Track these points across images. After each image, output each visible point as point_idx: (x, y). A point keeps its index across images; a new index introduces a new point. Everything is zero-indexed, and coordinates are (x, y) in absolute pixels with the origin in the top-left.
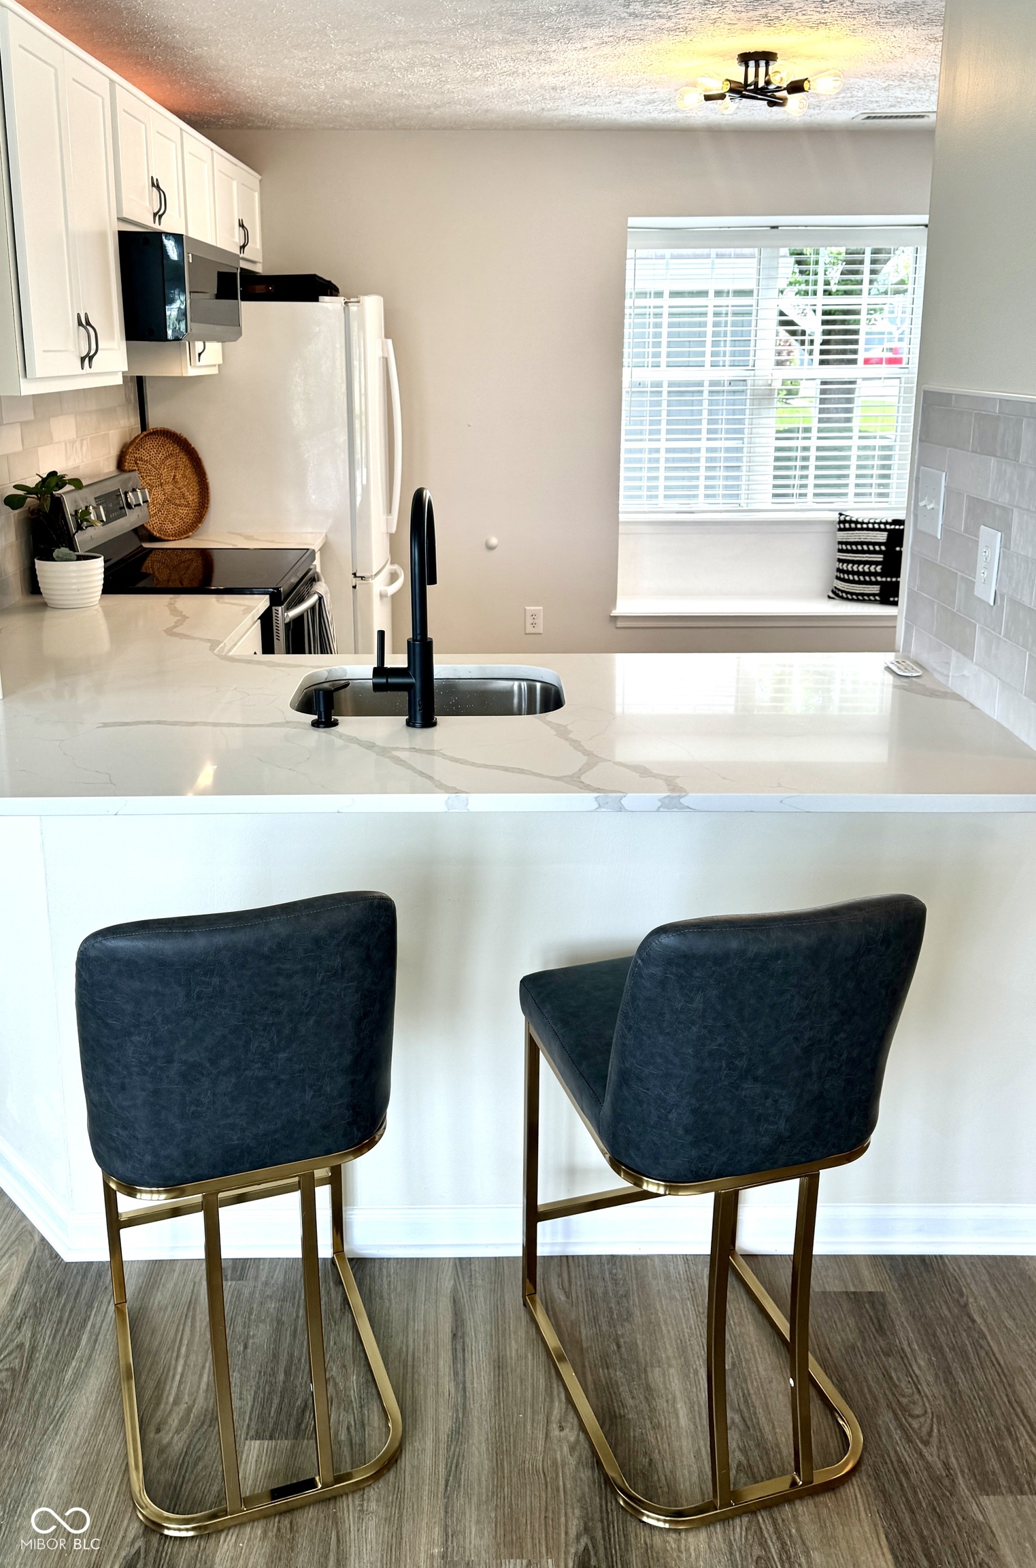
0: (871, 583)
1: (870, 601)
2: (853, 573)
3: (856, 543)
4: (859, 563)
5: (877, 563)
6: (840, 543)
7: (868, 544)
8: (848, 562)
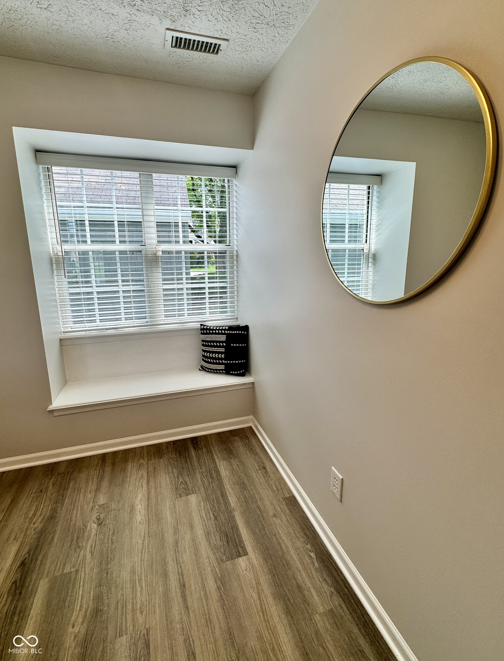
0: (219, 364)
1: (220, 373)
2: (210, 358)
3: (210, 342)
4: (213, 352)
5: (222, 353)
6: (203, 341)
7: (216, 342)
8: (207, 352)
